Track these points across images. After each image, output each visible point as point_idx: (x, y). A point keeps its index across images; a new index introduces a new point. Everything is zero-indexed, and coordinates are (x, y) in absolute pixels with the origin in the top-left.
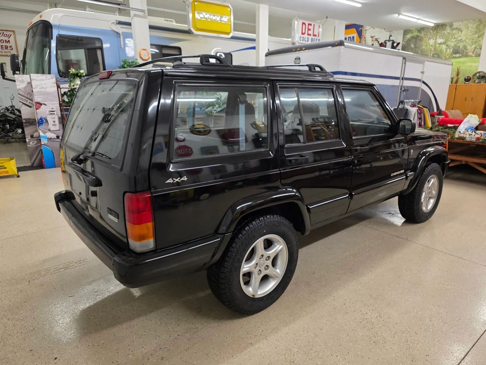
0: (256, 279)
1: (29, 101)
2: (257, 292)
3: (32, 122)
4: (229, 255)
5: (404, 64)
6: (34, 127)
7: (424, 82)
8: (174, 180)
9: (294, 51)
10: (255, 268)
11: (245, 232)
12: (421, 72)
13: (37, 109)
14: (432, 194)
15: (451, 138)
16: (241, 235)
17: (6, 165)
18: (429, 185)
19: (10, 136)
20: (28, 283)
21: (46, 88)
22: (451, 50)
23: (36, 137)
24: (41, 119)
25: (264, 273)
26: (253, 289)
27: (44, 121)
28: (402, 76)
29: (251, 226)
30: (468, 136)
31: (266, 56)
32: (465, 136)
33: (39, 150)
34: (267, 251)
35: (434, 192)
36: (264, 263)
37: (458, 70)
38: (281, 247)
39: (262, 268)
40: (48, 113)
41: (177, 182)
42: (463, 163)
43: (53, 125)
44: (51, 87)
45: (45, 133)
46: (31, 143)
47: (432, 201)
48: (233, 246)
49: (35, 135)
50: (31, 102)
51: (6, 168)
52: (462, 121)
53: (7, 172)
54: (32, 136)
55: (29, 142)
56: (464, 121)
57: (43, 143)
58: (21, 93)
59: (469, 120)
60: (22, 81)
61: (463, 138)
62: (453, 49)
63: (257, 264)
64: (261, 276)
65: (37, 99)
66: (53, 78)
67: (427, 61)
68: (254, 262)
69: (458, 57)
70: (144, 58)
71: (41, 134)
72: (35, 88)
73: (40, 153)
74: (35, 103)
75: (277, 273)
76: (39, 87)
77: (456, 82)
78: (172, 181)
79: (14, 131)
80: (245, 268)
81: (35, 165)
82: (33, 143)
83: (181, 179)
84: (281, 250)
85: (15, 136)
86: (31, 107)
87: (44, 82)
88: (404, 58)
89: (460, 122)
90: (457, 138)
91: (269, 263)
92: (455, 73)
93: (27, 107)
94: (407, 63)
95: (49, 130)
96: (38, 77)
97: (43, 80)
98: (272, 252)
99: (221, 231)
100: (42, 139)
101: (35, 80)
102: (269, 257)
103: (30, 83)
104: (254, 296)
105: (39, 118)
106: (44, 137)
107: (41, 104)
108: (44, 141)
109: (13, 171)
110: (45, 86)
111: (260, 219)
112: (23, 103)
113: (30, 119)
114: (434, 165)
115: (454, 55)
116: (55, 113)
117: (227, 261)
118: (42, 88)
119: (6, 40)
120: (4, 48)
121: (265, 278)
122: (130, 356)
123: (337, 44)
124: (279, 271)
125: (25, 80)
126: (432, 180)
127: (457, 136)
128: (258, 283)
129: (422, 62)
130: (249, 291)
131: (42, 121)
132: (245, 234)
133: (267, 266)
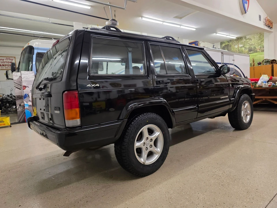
0: (145, 154)
1: (20, 86)
2: (146, 161)
3: (21, 97)
4: (126, 134)
5: (222, 56)
6: (21, 100)
7: (235, 65)
10: (144, 145)
11: (135, 121)
12: (233, 60)
13: (23, 90)
14: (248, 113)
15: (254, 87)
16: (133, 122)
17: (4, 120)
18: (244, 107)
19: (9, 110)
20: (8, 171)
21: (29, 78)
22: (248, 50)
23: (22, 106)
24: (26, 95)
25: (149, 149)
26: (143, 159)
27: (27, 96)
28: (222, 62)
29: (139, 118)
30: (263, 85)
32: (262, 85)
33: (24, 112)
34: (150, 136)
35: (248, 112)
36: (149, 143)
37: (253, 60)
38: (159, 133)
39: (148, 147)
40: (29, 91)
41: (93, 86)
42: (264, 100)
44: (32, 78)
45: (27, 102)
46: (19, 109)
47: (249, 117)
48: (129, 129)
49: (22, 104)
50: (21, 86)
51: (4, 122)
52: (259, 79)
53: (5, 124)
54: (20, 105)
55: (18, 108)
56: (260, 79)
57: (26, 108)
58: (16, 82)
59: (263, 78)
60: (17, 76)
61: (261, 87)
62: (249, 49)
63: (144, 143)
64: (148, 151)
65: (24, 84)
66: (33, 73)
67: (235, 54)
68: (143, 142)
69: (252, 53)
71: (25, 103)
72: (23, 79)
73: (24, 114)
74: (23, 86)
75: (158, 150)
76: (25, 78)
77: (254, 65)
78: (90, 86)
80: (137, 144)
81: (21, 121)
82: (20, 109)
83: (96, 85)
84: (159, 135)
86: (20, 89)
87: (28, 75)
88: (222, 53)
89: (258, 80)
90: (258, 87)
91: (152, 143)
92: (252, 62)
93: (18, 89)
94: (224, 55)
95: (30, 101)
96: (25, 72)
97: (27, 74)
98: (154, 137)
99: (121, 118)
100: (25, 106)
101: (23, 74)
102: (151, 139)
103: (21, 77)
104: (144, 163)
105: (24, 94)
106: (27, 105)
107: (26, 87)
108: (26, 107)
109: (8, 123)
110: (28, 77)
111: (144, 114)
112: (16, 87)
113: (19, 96)
114: (246, 95)
115: (250, 52)
117: (125, 138)
118: (27, 78)
119: (10, 62)
120: (9, 66)
125: (18, 75)
126: (246, 104)
127: (257, 86)
128: (146, 156)
129: (233, 55)
131: (26, 96)
132: (136, 122)
133: (151, 145)
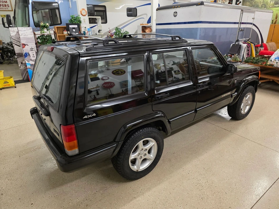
0: (139, 162)
1: (19, 43)
2: (140, 168)
3: (21, 55)
4: (122, 152)
5: (242, 14)
6: (22, 58)
7: (254, 25)
8: (88, 117)
9: (174, 8)
10: (138, 156)
11: (131, 139)
12: (253, 19)
13: (23, 48)
14: (248, 103)
15: (265, 65)
16: (129, 141)
17: (8, 81)
18: (246, 98)
19: (11, 60)
20: (19, 157)
21: (27, 35)
22: (274, 2)
23: (24, 64)
24: (26, 53)
25: (143, 158)
26: (137, 167)
27: (28, 55)
28: (240, 22)
29: (135, 135)
30: (275, 64)
31: (157, 10)
32: (273, 64)
33: (26, 71)
34: (145, 146)
35: (249, 102)
36: (143, 153)
37: (277, 15)
38: (153, 143)
39: (142, 156)
40: (29, 50)
41: (90, 117)
42: (271, 80)
43: (33, 57)
44: (30, 34)
45: (28, 61)
46: (21, 67)
47: (248, 107)
48: (125, 147)
49: (23, 62)
50: (20, 43)
51: (8, 83)
52: (274, 53)
53: (9, 85)
54: (22, 63)
55: (20, 66)
56: (275, 53)
57: (28, 67)
58: (14, 38)
59: (278, 53)
60: (14, 31)
61: (272, 65)
62: (275, 2)
63: (139, 154)
64: (142, 159)
65: (23, 42)
66: (31, 29)
67: (257, 11)
68: (137, 153)
69: (277, 7)
70: (83, 15)
71: (27, 62)
72: (21, 36)
73: (27, 72)
74: (22, 44)
75: (151, 157)
76: (23, 35)
77: (275, 23)
79: (13, 57)
80: (132, 157)
81: (25, 79)
82: (22, 67)
83: (92, 115)
84: (153, 145)
85: (14, 60)
86: (20, 46)
87: (26, 31)
88: (242, 10)
89: (272, 54)
90: (269, 65)
91: (147, 152)
92: (275, 17)
93: (18, 46)
94: (244, 13)
95: (31, 60)
96: (22, 29)
97: (25, 31)
98: (148, 147)
99: (116, 140)
100: (27, 65)
101: (21, 31)
102: (146, 149)
103: (18, 32)
104: (137, 170)
105: (25, 53)
106: (29, 64)
107: (25, 45)
108: (28, 66)
109: (12, 84)
111: (140, 131)
112: (15, 44)
113: (20, 53)
114: (250, 87)
115: (275, 6)
116: (33, 49)
117: (121, 155)
118: (25, 35)
119: (5, 1)
120: (4, 6)
121: (145, 160)
122: (70, 204)
123: (199, 4)
124: (152, 156)
125: (15, 30)
126: (249, 96)
127: (269, 64)
128: (140, 164)
129: (254, 12)
130: (135, 168)
131: (27, 55)
132: (131, 140)
133: (145, 154)
